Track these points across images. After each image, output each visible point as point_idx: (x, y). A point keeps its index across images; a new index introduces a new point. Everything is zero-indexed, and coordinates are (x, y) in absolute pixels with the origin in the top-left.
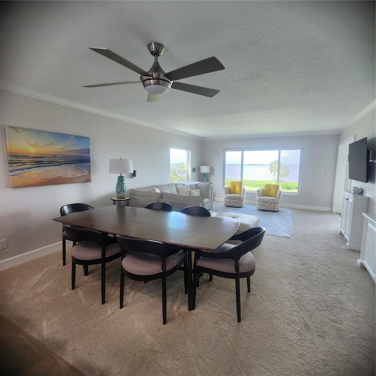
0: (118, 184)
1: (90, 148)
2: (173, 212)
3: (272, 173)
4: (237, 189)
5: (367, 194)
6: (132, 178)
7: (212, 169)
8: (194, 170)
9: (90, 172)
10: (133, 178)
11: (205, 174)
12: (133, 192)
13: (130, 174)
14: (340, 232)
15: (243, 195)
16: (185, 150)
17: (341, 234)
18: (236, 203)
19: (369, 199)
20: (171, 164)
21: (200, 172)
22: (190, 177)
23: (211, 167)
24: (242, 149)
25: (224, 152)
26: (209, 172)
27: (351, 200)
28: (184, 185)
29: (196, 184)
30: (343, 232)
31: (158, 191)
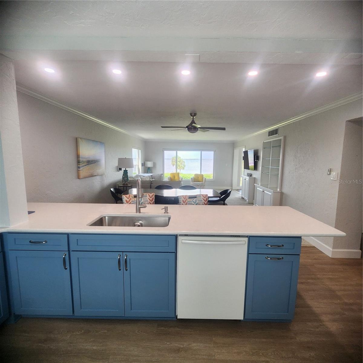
2: (173, 189)
3: (173, 166)
4: (176, 178)
5: (254, 176)
6: (118, 171)
7: (154, 164)
11: (149, 168)
14: (242, 197)
17: (243, 198)
19: (255, 178)
23: (154, 162)
24: (176, 150)
25: (163, 151)
26: (153, 166)
27: (247, 180)
30: (243, 197)
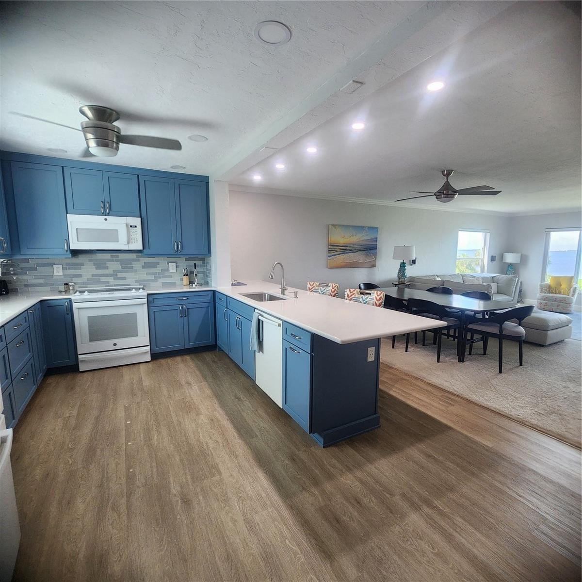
0: (400, 269)
1: (378, 237)
8: (493, 259)
9: (376, 258)
10: (412, 266)
12: (412, 279)
13: (410, 260)
15: (573, 295)
16: (482, 233)
18: (558, 306)
20: (459, 250)
21: (503, 261)
22: (486, 268)
28: (475, 277)
29: (493, 277)
31: (439, 279)
